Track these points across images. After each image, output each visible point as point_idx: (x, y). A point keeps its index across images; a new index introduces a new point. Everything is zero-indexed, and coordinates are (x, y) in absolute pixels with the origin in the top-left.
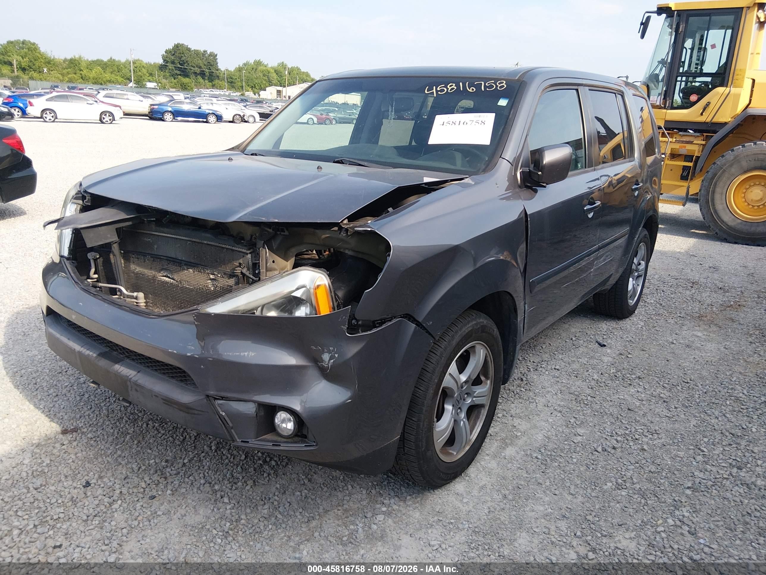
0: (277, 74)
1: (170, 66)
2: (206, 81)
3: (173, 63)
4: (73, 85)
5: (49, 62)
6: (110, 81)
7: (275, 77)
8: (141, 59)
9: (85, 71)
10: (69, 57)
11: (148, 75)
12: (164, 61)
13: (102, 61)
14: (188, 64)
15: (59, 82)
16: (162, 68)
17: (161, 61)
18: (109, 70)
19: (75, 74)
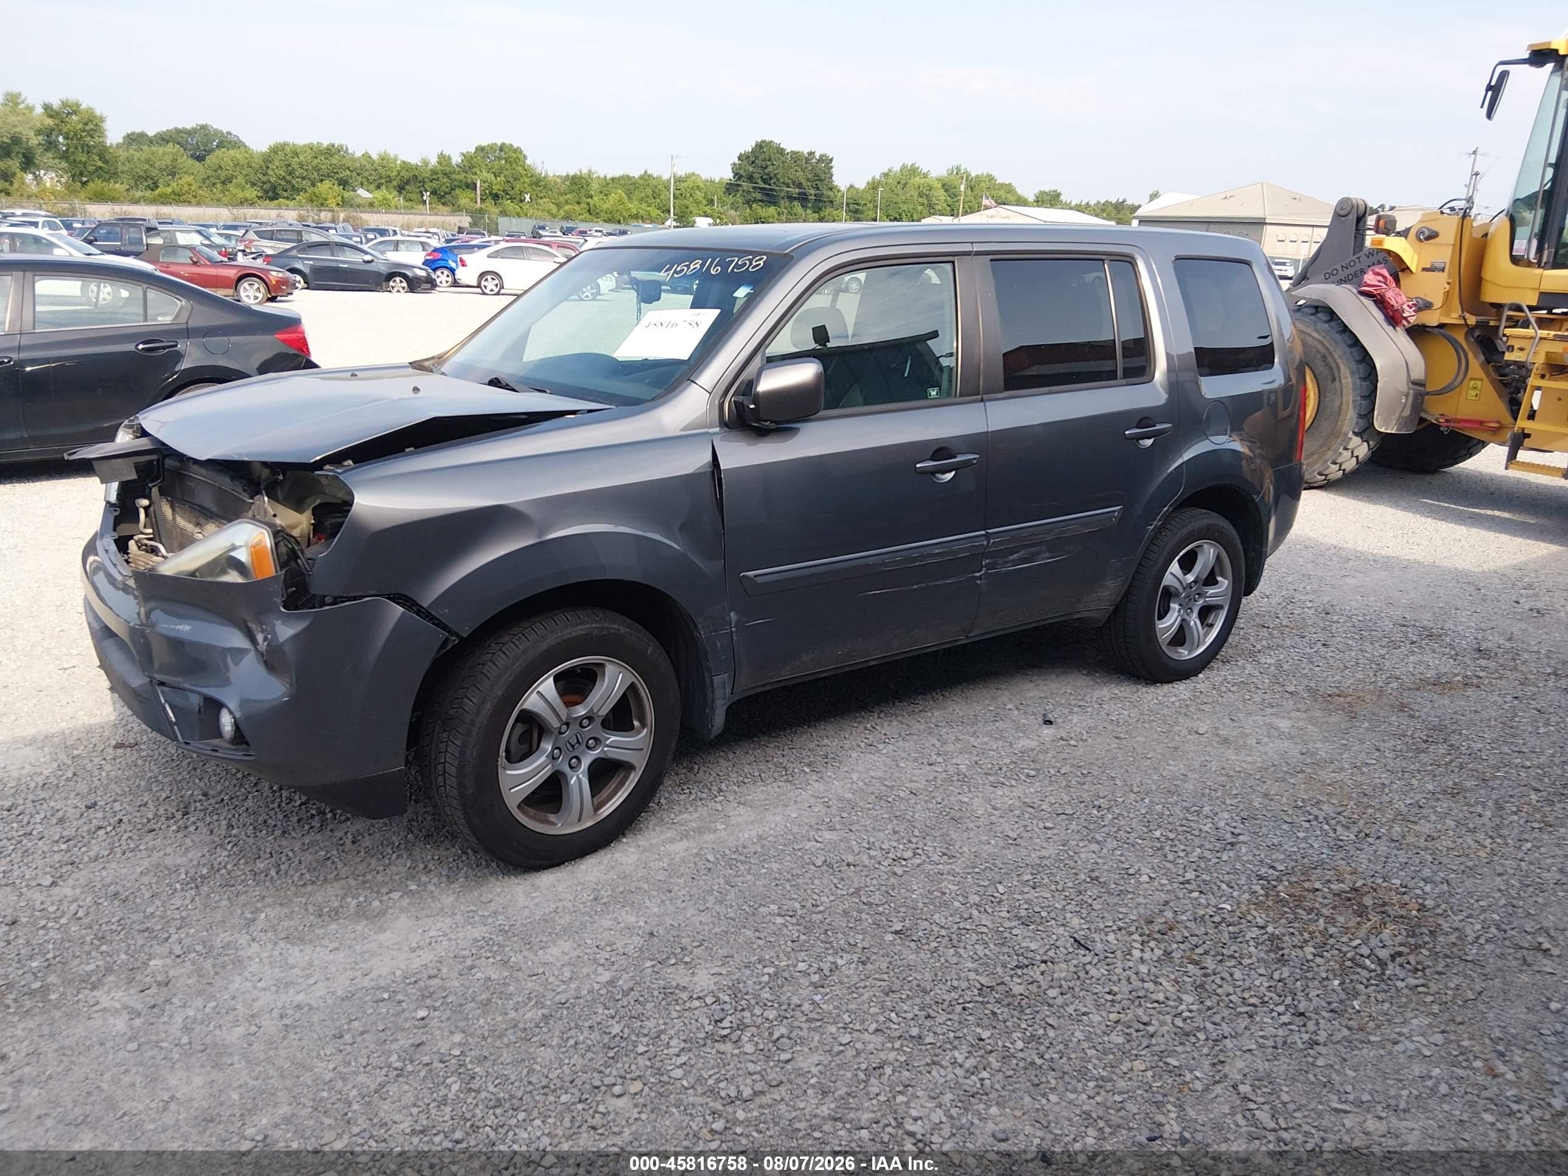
0: (946, 191)
1: (746, 185)
2: (809, 211)
3: (751, 178)
4: (570, 224)
5: (538, 183)
6: (636, 217)
7: (943, 198)
8: (697, 172)
9: (595, 198)
10: (572, 173)
11: (705, 202)
12: (736, 174)
13: (629, 177)
14: (778, 180)
15: (548, 217)
16: (731, 188)
17: (728, 175)
18: (638, 194)
19: (579, 203)
